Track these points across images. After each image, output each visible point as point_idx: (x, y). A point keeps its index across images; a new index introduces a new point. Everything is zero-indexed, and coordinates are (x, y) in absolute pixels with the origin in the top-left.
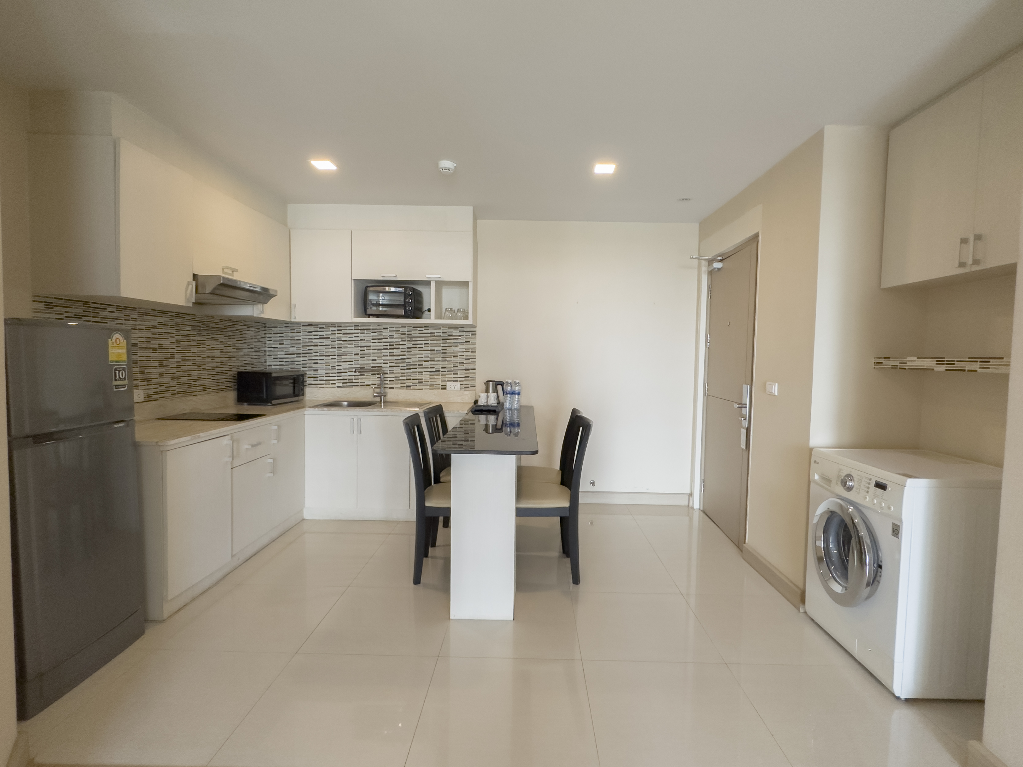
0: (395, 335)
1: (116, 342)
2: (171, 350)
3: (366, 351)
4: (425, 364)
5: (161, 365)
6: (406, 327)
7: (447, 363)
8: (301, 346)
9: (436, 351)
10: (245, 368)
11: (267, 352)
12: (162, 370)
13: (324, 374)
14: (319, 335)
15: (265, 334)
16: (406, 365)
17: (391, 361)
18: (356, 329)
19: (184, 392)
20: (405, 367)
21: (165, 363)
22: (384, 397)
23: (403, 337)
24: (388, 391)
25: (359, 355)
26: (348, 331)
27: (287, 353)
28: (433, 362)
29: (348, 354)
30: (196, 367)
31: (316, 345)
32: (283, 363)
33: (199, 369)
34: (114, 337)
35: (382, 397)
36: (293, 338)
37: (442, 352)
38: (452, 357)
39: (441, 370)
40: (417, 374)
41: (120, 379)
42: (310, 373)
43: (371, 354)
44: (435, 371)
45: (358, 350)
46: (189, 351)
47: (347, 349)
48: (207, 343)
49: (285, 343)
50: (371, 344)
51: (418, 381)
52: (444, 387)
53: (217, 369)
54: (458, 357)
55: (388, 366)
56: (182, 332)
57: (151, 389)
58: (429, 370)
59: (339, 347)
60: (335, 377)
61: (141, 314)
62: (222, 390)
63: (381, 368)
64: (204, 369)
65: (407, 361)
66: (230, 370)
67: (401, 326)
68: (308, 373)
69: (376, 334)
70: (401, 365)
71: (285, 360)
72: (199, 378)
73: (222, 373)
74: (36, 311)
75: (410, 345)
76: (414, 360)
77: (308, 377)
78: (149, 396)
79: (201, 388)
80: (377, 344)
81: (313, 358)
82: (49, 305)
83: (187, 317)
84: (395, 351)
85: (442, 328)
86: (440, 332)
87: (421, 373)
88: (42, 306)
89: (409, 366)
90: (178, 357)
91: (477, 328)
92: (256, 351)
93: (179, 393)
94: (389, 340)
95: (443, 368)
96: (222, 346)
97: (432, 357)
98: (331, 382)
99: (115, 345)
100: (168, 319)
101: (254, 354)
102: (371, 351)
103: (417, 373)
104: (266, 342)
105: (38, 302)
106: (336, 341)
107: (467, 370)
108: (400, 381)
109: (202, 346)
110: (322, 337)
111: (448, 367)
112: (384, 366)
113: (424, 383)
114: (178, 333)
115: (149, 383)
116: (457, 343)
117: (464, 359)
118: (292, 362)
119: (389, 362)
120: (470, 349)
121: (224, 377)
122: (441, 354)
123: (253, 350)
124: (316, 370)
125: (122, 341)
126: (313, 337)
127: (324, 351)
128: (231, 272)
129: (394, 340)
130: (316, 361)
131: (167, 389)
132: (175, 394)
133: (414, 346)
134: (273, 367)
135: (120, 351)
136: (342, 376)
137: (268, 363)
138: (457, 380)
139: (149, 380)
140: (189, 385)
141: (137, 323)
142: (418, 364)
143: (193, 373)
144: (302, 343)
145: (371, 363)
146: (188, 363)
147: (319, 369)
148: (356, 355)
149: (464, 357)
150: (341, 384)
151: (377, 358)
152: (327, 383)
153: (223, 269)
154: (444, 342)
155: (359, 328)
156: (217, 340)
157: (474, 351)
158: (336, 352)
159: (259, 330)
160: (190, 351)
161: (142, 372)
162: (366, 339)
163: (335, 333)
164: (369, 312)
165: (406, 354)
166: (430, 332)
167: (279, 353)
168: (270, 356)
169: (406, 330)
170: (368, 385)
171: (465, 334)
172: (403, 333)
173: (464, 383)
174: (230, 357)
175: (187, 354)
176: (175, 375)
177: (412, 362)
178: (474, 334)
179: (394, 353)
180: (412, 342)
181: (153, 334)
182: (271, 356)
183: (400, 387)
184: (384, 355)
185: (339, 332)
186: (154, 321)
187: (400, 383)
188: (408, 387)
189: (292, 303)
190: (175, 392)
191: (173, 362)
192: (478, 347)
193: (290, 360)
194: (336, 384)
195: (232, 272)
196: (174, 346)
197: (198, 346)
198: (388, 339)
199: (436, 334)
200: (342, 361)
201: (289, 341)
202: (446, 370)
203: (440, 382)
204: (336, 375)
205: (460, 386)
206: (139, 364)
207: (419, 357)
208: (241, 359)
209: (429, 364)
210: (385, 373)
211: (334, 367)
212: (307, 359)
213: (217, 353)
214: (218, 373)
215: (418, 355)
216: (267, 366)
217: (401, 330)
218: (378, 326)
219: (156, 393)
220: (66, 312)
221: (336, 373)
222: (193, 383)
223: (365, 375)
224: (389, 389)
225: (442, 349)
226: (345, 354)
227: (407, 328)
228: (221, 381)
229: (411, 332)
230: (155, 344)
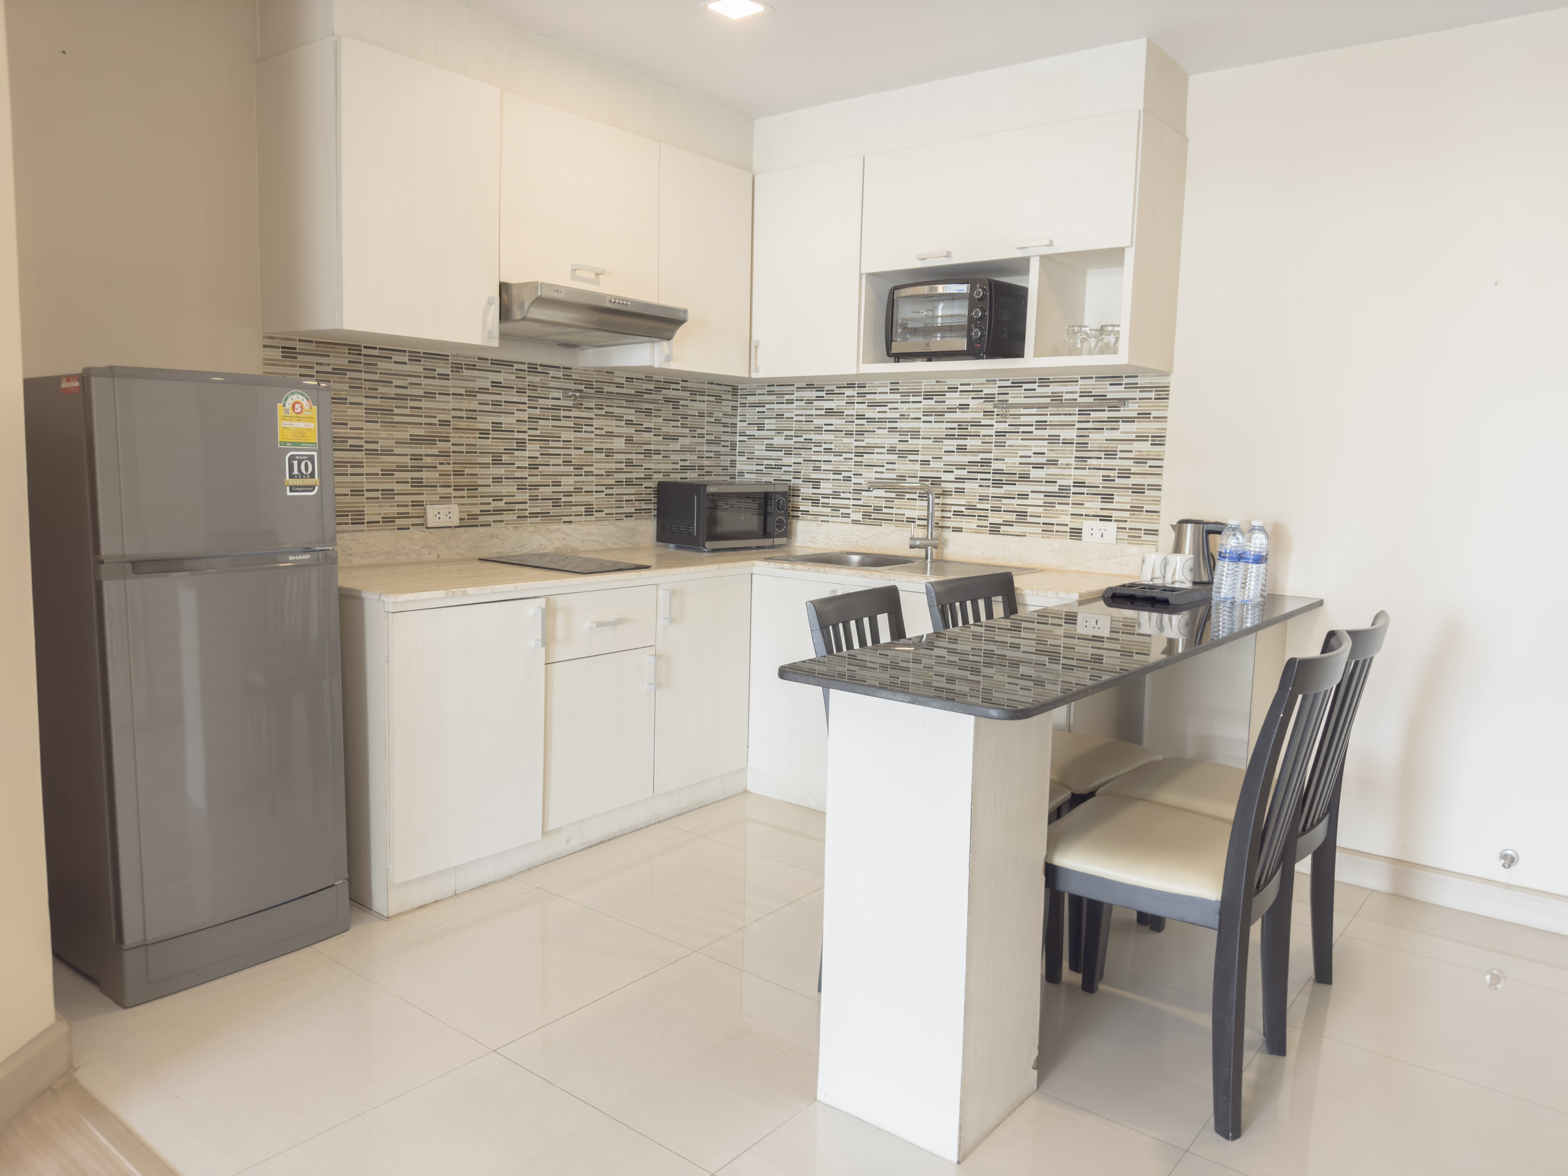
0: (973, 403)
1: (293, 407)
2: (517, 435)
3: (911, 441)
4: (1034, 474)
5: (497, 461)
6: (998, 382)
7: (1086, 472)
8: (792, 433)
9: (1064, 440)
10: (684, 475)
11: (738, 445)
12: (500, 471)
13: (830, 492)
14: (824, 408)
15: (734, 408)
16: (991, 475)
17: (960, 467)
18: (894, 391)
19: (545, 515)
20: (990, 480)
21: (505, 458)
22: (934, 550)
23: (989, 406)
24: (949, 534)
25: (897, 452)
26: (878, 397)
27: (770, 448)
28: (1054, 468)
29: (876, 450)
30: (571, 469)
31: (818, 430)
32: (762, 468)
33: (578, 472)
34: (290, 399)
35: (929, 548)
36: (780, 416)
37: (1077, 443)
38: (1102, 455)
39: (1072, 488)
40: (1014, 498)
41: (301, 475)
42: (807, 490)
43: (920, 450)
44: (1057, 491)
45: (893, 440)
46: (557, 438)
47: (874, 438)
48: (596, 423)
49: (766, 427)
50: (922, 425)
51: (1017, 515)
52: (1076, 533)
53: (616, 475)
54: (1116, 455)
55: (951, 477)
56: (541, 401)
57: (477, 504)
58: (1043, 489)
59: (860, 433)
60: (850, 499)
61: (457, 368)
62: (629, 515)
63: (937, 481)
64: (588, 474)
65: (995, 465)
66: (648, 478)
67: (987, 381)
68: (802, 490)
69: (932, 402)
70: (980, 476)
71: (765, 462)
72: (578, 490)
73: (629, 483)
74: (268, 362)
75: (1003, 427)
76: (1011, 463)
77: (802, 499)
78: (473, 516)
79: (583, 509)
80: (933, 425)
81: (813, 458)
82: (289, 352)
83: (553, 373)
84: (970, 443)
85: (1081, 382)
86: (1076, 392)
87: (1024, 496)
88: (278, 354)
89: (997, 477)
90: (533, 449)
91: (1172, 375)
92: (709, 442)
93: (534, 515)
94: (959, 415)
95: (1078, 484)
96: (631, 430)
97: (1052, 455)
98: (842, 511)
99: (291, 413)
100: (514, 377)
101: (705, 448)
102: (921, 441)
103: (1016, 496)
104: (736, 424)
105: (272, 347)
106: (855, 420)
107: (1138, 490)
108: (977, 513)
109: (585, 428)
110: (830, 412)
111: (1089, 481)
112: (945, 477)
113: (1029, 519)
114: (533, 404)
115: (473, 493)
116: (1115, 420)
117: (1131, 462)
118: (779, 467)
119: (955, 467)
120: (1150, 435)
121: (633, 491)
122: (1075, 449)
123: (704, 440)
124: (816, 484)
125: (308, 407)
126: (814, 412)
127: (832, 443)
128: (593, 277)
129: (967, 416)
130: (817, 464)
131: (510, 507)
132: (526, 517)
133: (1013, 429)
134: (746, 475)
135: (302, 425)
136: (862, 498)
137: (739, 467)
138: (1111, 517)
139: (473, 488)
140: (556, 503)
141: (450, 383)
142: (1019, 474)
143: (564, 480)
144: (795, 426)
145: (919, 469)
146: (553, 461)
147: (821, 481)
148: (892, 450)
149: (1132, 455)
150: (859, 516)
151: (931, 460)
152: (835, 513)
153: (574, 270)
154: (1084, 418)
155: (898, 389)
156: (619, 418)
157: (1158, 440)
158: (854, 445)
159: (719, 400)
160: (560, 437)
161: (459, 474)
162: (912, 415)
163: (854, 403)
164: (896, 348)
165: (994, 448)
166: (1050, 391)
167: (756, 447)
168: (742, 454)
169: (997, 389)
170: (911, 520)
171: (1137, 394)
172: (989, 398)
173: (1127, 525)
174: (648, 453)
175: (552, 444)
176: (527, 482)
177: (1005, 468)
178: (1162, 394)
179: (968, 447)
180: (1008, 418)
181: (480, 404)
182: (744, 452)
183: (976, 527)
184: (945, 452)
185: (861, 400)
186: (484, 380)
187: (977, 518)
188: (995, 529)
189: (753, 338)
190: (526, 513)
191: (522, 458)
192: (1171, 430)
193: (773, 462)
194: (851, 516)
195: (597, 275)
196: (524, 427)
197: (577, 429)
198: (956, 412)
199: (1065, 396)
200: (864, 464)
201: (774, 421)
202: (1085, 490)
203: (1066, 519)
204: (850, 496)
205: (1117, 532)
206: (453, 458)
207: (1021, 457)
208: (674, 457)
209: (1044, 473)
210: (945, 493)
211: (848, 479)
212: (801, 460)
213: (619, 444)
214: (619, 483)
215: (1019, 452)
216: (737, 474)
217: (986, 391)
218: (937, 382)
219: (484, 512)
220: (317, 364)
221: (852, 491)
222: (564, 499)
223: (906, 498)
224: (953, 531)
225: (1077, 436)
226: (869, 449)
227: (999, 384)
228: (625, 498)
229: (1008, 394)
230: (485, 422)
